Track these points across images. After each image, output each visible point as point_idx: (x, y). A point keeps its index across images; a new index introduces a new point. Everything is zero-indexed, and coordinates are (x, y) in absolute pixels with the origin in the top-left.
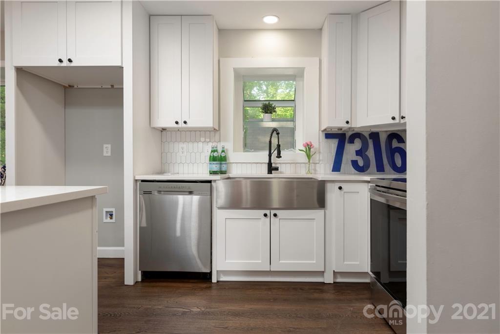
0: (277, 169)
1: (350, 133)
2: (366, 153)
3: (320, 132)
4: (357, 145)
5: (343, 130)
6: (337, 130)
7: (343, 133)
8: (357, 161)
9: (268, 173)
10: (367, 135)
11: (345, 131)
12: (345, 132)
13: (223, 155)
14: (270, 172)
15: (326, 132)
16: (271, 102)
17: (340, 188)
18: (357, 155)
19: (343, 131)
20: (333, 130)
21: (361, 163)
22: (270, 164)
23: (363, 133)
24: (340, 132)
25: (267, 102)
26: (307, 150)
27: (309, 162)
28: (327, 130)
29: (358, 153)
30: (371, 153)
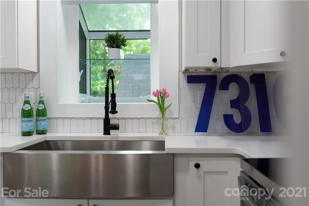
0: (116, 128)
1: (224, 75)
2: (245, 104)
3: (181, 73)
4: (233, 91)
5: (212, 71)
6: (204, 70)
7: (213, 74)
8: (232, 115)
9: (104, 134)
10: (247, 78)
11: (215, 72)
12: (215, 74)
13: (40, 109)
14: (107, 131)
15: (189, 74)
16: (120, 33)
17: (197, 166)
18: (232, 107)
19: (214, 72)
20: (198, 70)
21: (237, 119)
22: (107, 120)
23: (242, 75)
24: (209, 74)
25: (114, 33)
26: (158, 100)
27: (163, 117)
28: (190, 71)
29: (234, 104)
30: (252, 104)
